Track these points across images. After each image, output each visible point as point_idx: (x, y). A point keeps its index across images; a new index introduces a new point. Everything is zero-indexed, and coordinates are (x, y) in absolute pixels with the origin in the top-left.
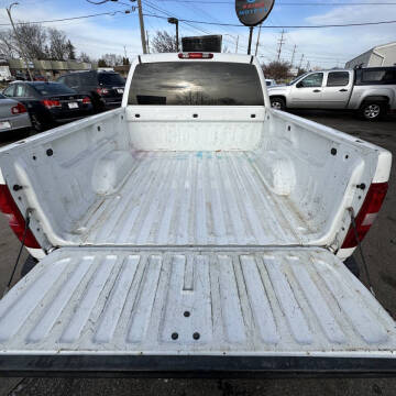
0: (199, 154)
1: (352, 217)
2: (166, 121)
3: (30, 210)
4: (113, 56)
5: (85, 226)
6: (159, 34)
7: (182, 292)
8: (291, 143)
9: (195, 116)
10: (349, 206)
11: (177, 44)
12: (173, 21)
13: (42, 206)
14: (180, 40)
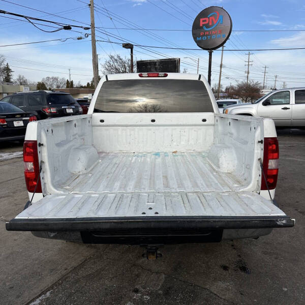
0: (157, 154)
1: (261, 163)
2: (127, 126)
3: (42, 162)
4: (55, 79)
5: (69, 186)
6: (112, 57)
7: (147, 204)
8: (232, 134)
9: (153, 121)
10: (259, 158)
11: (132, 66)
12: (128, 46)
13: (49, 162)
14: (135, 63)
